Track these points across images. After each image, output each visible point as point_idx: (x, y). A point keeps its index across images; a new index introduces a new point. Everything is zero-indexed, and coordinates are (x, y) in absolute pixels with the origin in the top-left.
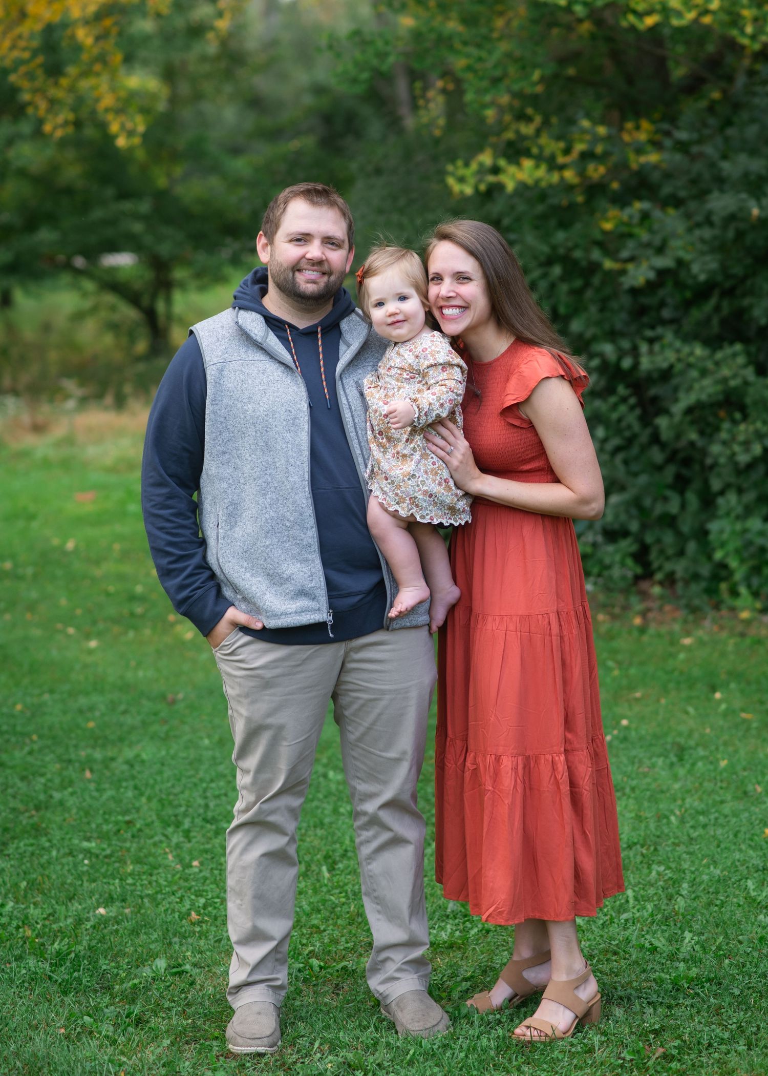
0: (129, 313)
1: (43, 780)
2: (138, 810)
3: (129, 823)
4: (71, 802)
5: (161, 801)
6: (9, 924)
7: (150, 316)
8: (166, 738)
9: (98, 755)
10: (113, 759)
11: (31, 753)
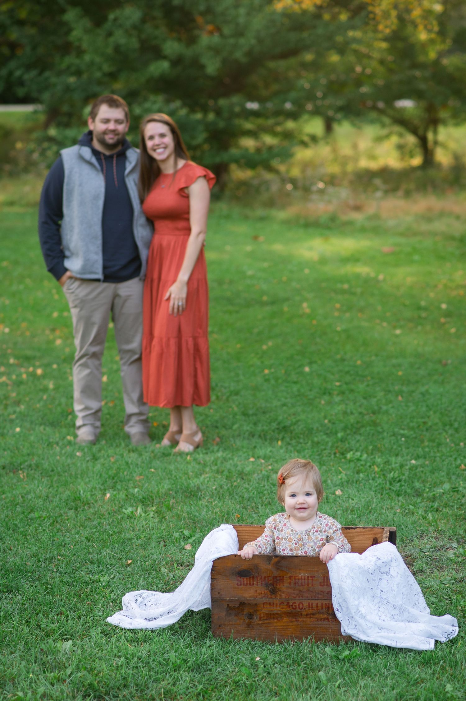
0: (411, 139)
1: (375, 400)
2: (429, 417)
3: (425, 423)
4: (391, 411)
5: (441, 413)
6: (365, 465)
7: (423, 141)
8: (443, 383)
9: (405, 389)
10: (413, 391)
11: (368, 386)
